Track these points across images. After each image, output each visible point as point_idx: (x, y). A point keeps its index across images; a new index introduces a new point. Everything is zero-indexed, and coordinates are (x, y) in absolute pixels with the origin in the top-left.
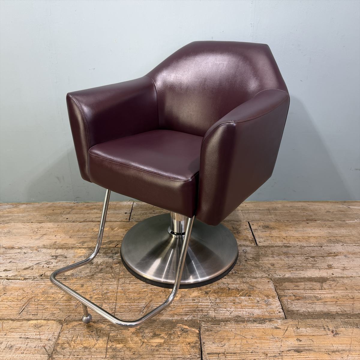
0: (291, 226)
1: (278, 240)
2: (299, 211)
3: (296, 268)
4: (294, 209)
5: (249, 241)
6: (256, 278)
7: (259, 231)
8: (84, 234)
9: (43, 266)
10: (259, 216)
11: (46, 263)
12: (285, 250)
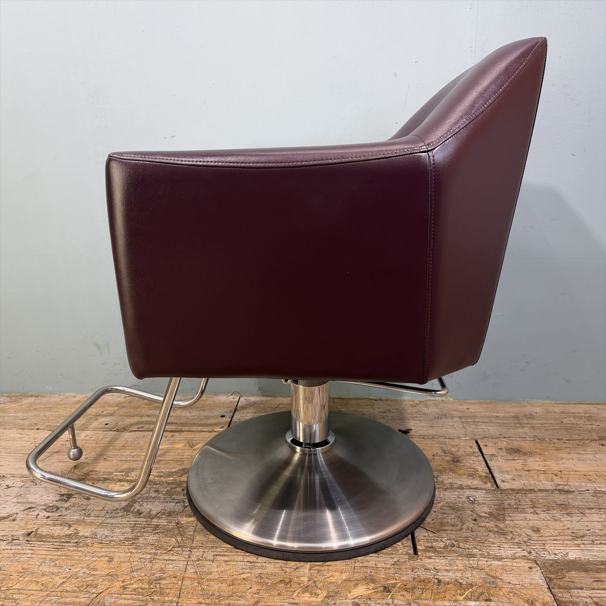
0: (568, 450)
1: (542, 477)
2: (581, 422)
3: (592, 538)
4: (570, 416)
5: (479, 479)
6: (500, 559)
7: (500, 459)
8: (133, 454)
9: (38, 515)
10: (497, 430)
11: (45, 509)
12: (560, 498)
